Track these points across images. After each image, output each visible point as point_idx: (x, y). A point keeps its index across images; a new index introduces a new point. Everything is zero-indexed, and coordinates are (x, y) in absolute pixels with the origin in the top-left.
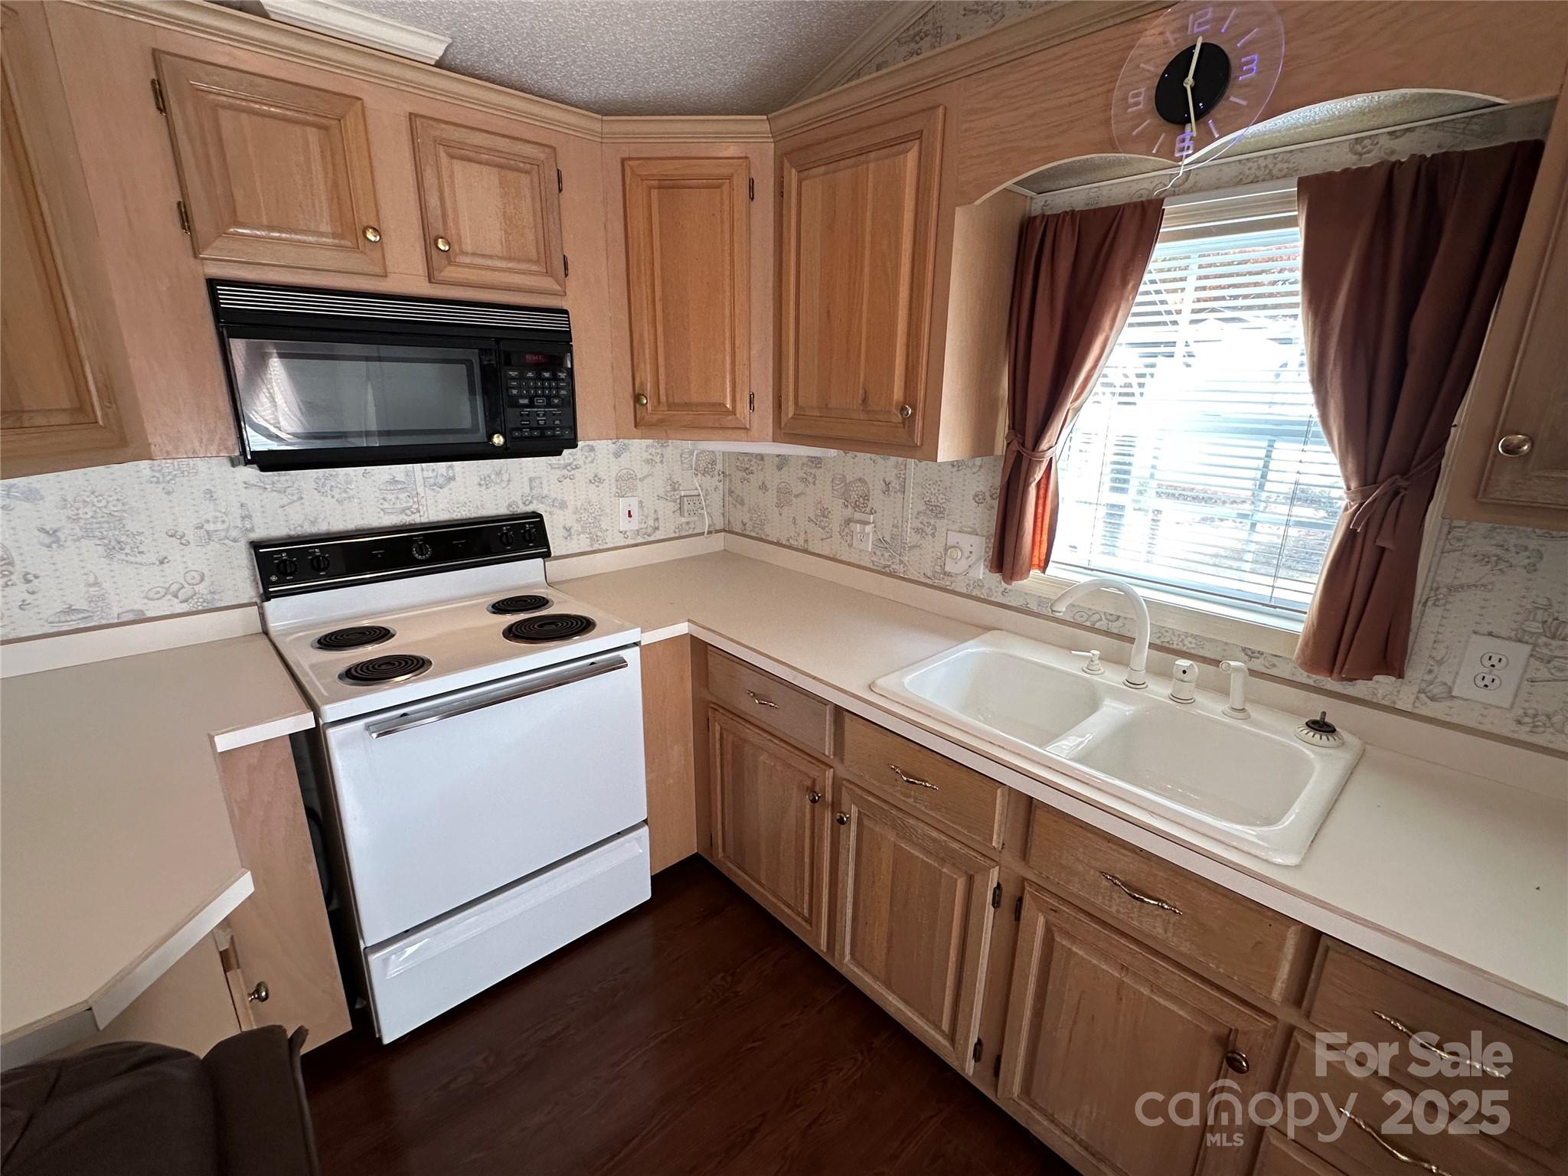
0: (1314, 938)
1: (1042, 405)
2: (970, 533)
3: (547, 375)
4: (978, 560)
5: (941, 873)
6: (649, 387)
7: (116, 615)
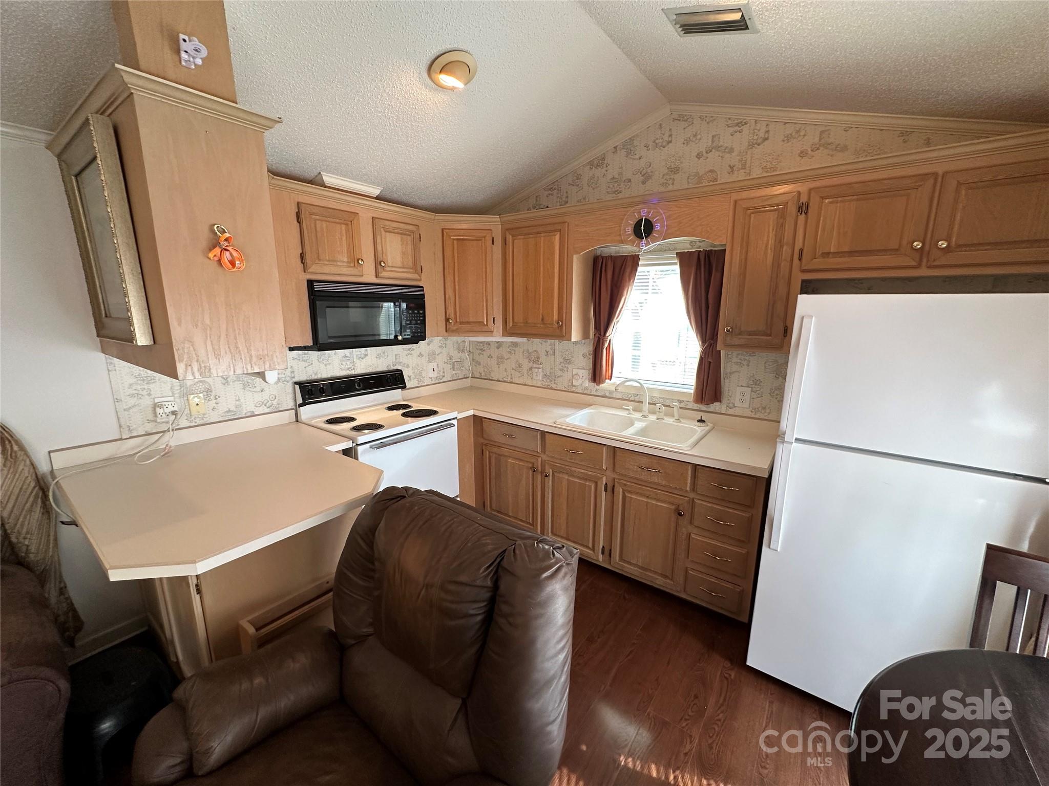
0: (695, 466)
1: (606, 320)
2: (581, 369)
3: (416, 312)
4: (586, 379)
5: (586, 484)
6: (452, 316)
7: (244, 414)
